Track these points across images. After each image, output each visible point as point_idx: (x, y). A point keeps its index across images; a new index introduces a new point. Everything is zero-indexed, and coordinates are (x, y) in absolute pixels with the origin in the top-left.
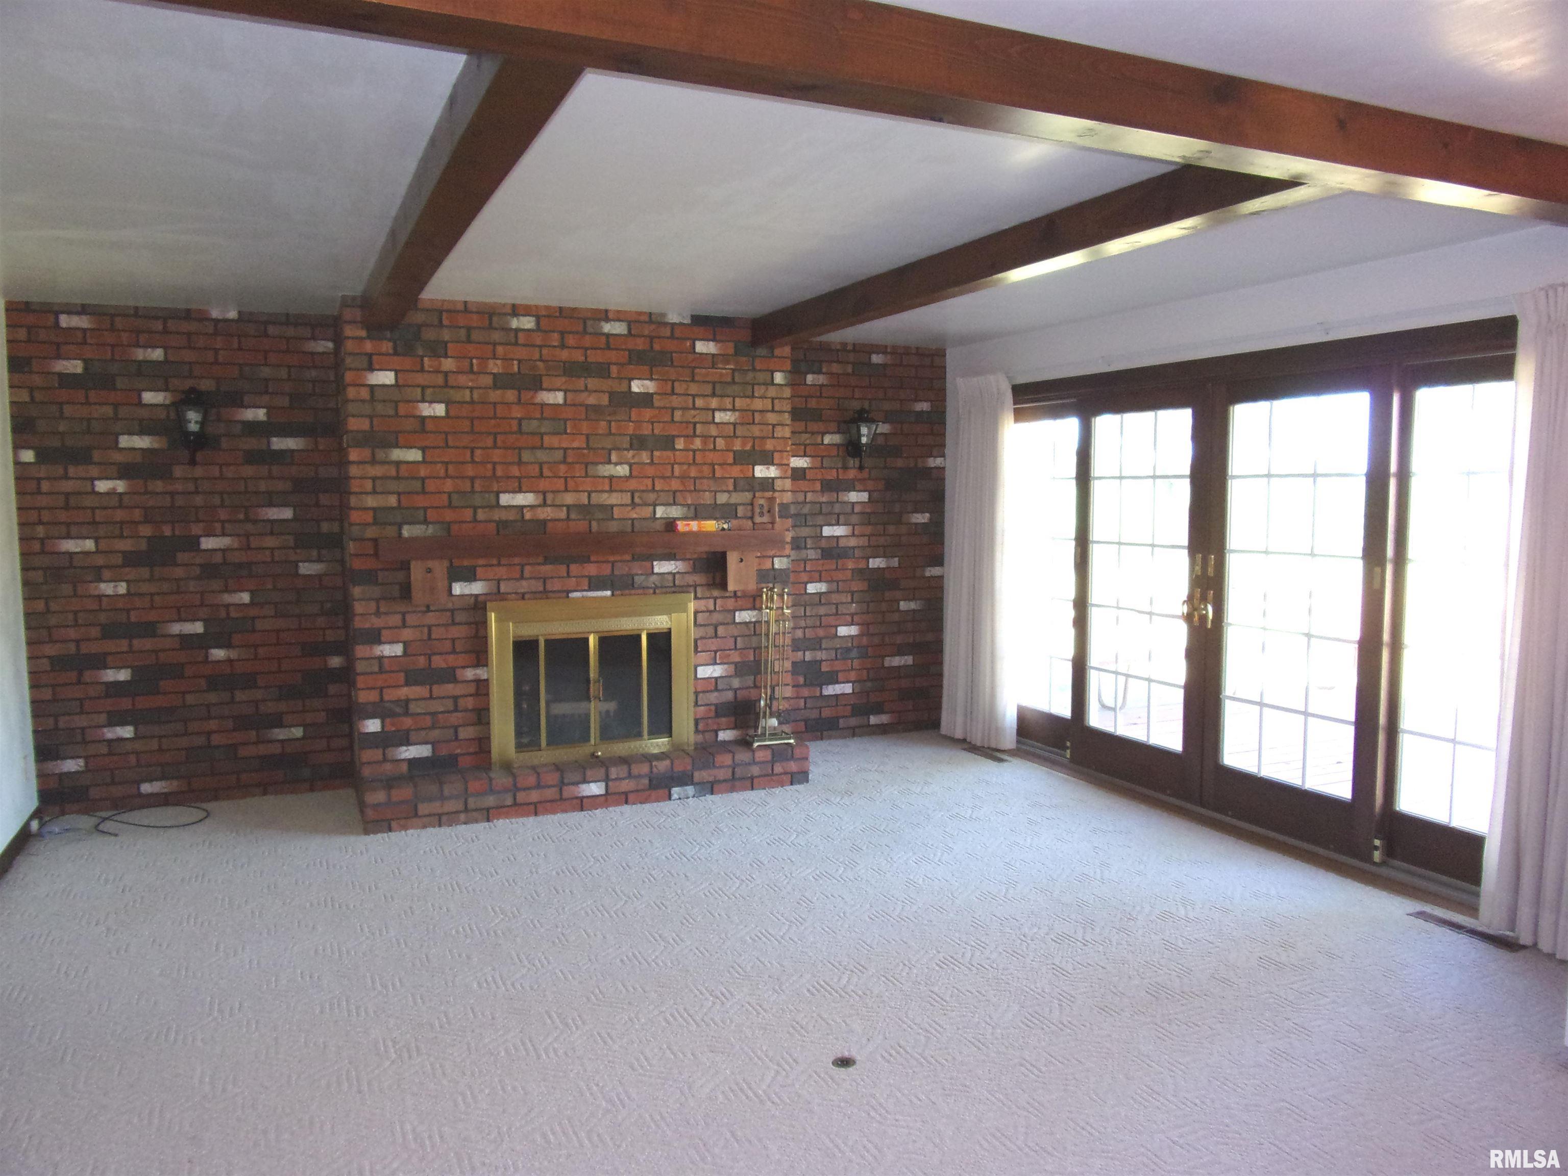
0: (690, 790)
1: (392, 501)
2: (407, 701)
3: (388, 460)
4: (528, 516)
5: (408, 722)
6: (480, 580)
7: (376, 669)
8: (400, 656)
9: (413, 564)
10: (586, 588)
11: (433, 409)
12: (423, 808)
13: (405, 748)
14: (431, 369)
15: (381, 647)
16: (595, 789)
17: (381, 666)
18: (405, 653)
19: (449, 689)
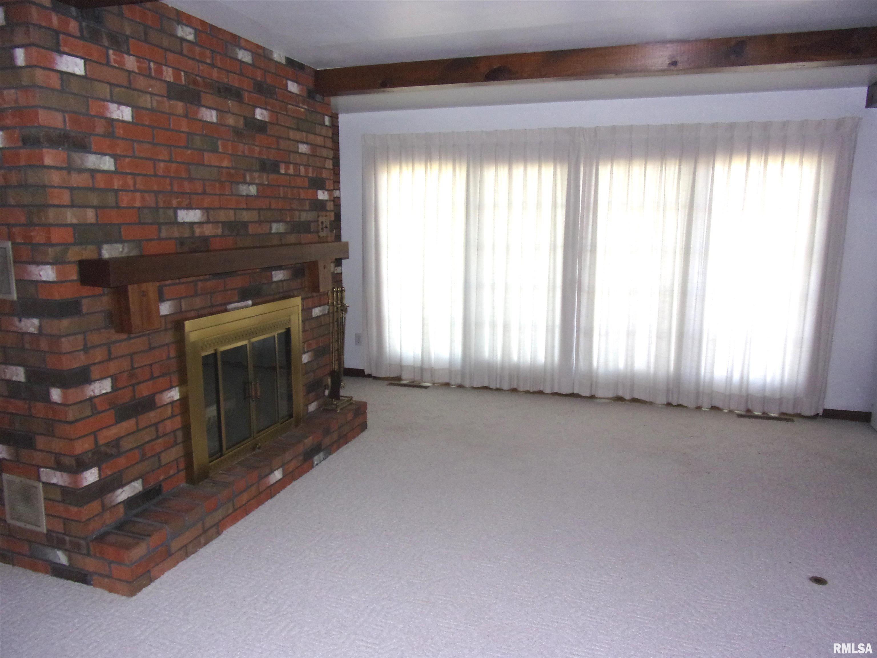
0: (321, 455)
1: (90, 215)
2: (118, 440)
3: (83, 167)
4: (198, 231)
5: (122, 461)
6: (168, 300)
7: (88, 412)
8: (110, 392)
9: (130, 288)
10: (236, 299)
11: (122, 112)
12: (175, 545)
13: (120, 490)
14: (116, 65)
15: (92, 387)
16: (278, 475)
17: (93, 407)
18: (115, 388)
19: (152, 416)
